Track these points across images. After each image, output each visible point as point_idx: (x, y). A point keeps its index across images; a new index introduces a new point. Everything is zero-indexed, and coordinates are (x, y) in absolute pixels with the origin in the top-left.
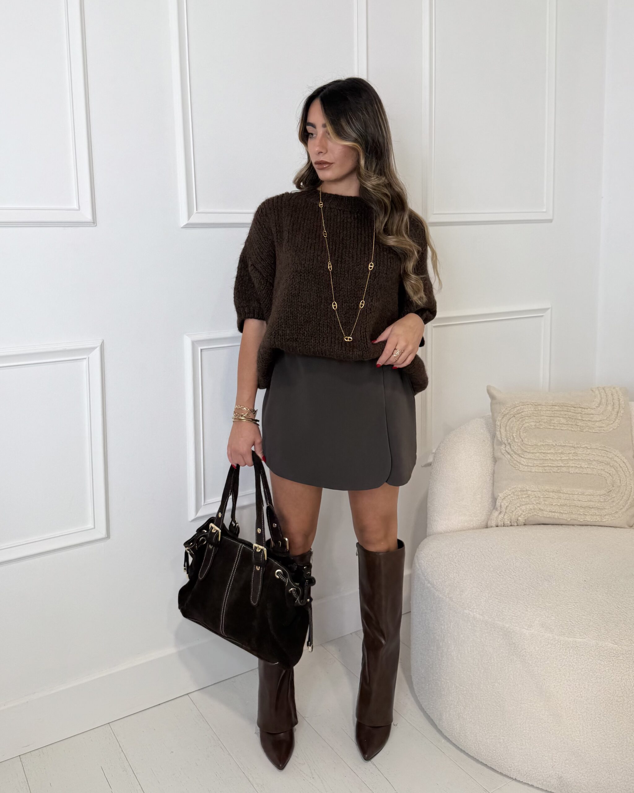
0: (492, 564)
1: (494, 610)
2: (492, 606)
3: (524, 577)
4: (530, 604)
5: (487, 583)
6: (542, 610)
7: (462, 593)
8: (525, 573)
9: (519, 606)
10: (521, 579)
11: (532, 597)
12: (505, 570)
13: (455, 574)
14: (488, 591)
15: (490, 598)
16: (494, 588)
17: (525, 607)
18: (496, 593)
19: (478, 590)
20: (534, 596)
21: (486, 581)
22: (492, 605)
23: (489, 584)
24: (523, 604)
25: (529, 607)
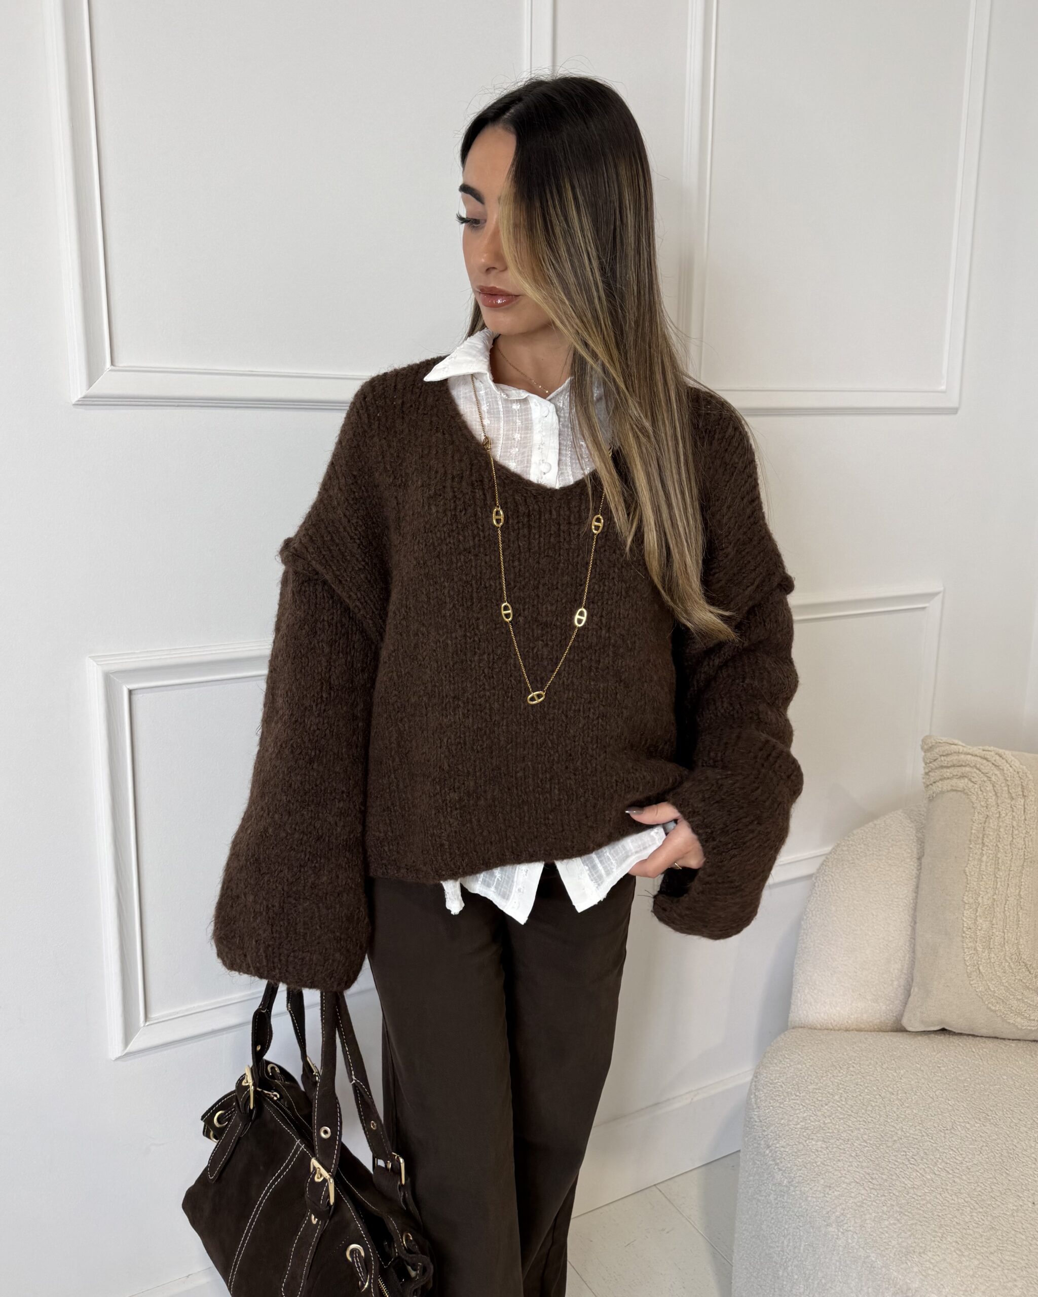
0: (899, 1132)
1: (888, 1245)
2: (887, 1235)
3: (964, 1177)
4: (970, 1247)
5: (882, 1178)
6: (995, 1268)
7: (827, 1190)
8: (967, 1167)
9: (944, 1246)
10: (957, 1180)
11: (974, 1232)
12: (925, 1153)
13: (819, 1143)
14: (883, 1198)
15: (885, 1216)
16: (897, 1194)
17: (958, 1252)
18: (901, 1207)
19: (863, 1192)
20: (980, 1231)
21: (882, 1174)
22: (887, 1232)
23: (886, 1180)
24: (954, 1244)
25: (966, 1253)
